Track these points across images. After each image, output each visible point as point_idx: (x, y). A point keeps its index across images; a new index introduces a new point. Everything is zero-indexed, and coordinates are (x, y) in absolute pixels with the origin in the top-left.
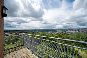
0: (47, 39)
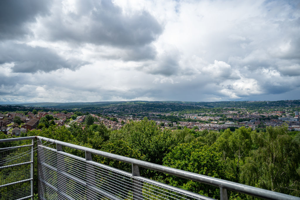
0: (169, 165)
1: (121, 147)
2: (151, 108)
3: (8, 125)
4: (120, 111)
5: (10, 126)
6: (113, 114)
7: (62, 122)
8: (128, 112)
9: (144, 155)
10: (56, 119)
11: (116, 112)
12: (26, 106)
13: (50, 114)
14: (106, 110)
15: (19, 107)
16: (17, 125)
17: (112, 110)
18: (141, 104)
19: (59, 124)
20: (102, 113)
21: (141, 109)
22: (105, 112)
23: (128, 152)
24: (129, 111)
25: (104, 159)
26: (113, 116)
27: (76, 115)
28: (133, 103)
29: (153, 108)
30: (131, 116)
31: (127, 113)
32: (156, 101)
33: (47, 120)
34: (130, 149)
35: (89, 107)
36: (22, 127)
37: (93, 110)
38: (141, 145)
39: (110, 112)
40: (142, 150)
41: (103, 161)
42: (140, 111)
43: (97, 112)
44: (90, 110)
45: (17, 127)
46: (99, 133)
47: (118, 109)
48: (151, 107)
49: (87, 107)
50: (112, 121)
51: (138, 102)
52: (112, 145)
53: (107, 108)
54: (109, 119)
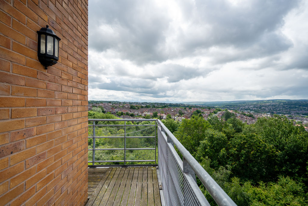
1: (253, 140)
2: (294, 107)
3: (176, 115)
4: (256, 109)
5: (177, 116)
6: (249, 111)
7: (207, 115)
8: (265, 109)
9: (280, 152)
10: (203, 113)
11: (252, 109)
12: (185, 104)
13: (199, 109)
14: (242, 108)
15: (182, 104)
16: (180, 115)
17: (248, 107)
18: (281, 103)
19: (205, 116)
20: (238, 109)
21: (281, 107)
22: (241, 109)
23: (260, 145)
24: (267, 109)
25: (236, 147)
26: (249, 113)
27: (217, 111)
28: (272, 101)
29: (297, 106)
30: (269, 113)
31: (264, 111)
32: (302, 100)
33: (197, 113)
34: (264, 143)
35: (227, 105)
36: (183, 117)
37: (231, 107)
38: (276, 141)
39: (246, 110)
40: (277, 146)
41: (235, 148)
42: (280, 109)
43: (234, 109)
44: (228, 107)
45: (180, 116)
46: (232, 125)
47: (254, 107)
48: (295, 105)
49: (226, 105)
50: (248, 117)
51: (278, 101)
52: (243, 137)
53: (243, 106)
54: (245, 115)
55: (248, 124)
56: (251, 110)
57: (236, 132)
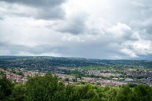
2: (56, 64)
6: (19, 68)
14: (12, 64)
17: (18, 64)
20: (8, 66)
21: (47, 64)
22: (11, 66)
24: (36, 66)
26: (19, 70)
29: (59, 63)
30: (38, 70)
31: (33, 68)
39: (17, 67)
42: (46, 66)
43: (3, 66)
47: (24, 64)
48: (57, 62)
50: (18, 75)
53: (13, 62)
54: (14, 73)
55: (17, 83)
56: (21, 67)
57: (6, 95)
